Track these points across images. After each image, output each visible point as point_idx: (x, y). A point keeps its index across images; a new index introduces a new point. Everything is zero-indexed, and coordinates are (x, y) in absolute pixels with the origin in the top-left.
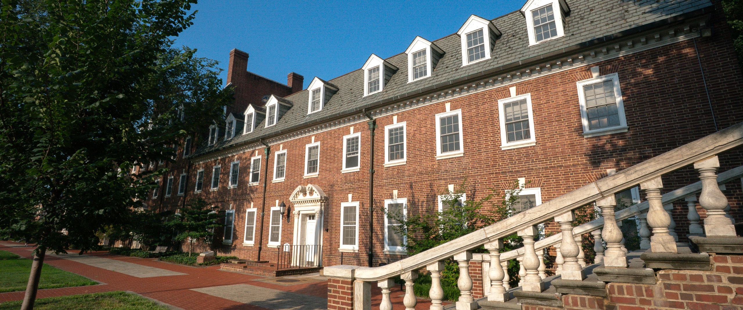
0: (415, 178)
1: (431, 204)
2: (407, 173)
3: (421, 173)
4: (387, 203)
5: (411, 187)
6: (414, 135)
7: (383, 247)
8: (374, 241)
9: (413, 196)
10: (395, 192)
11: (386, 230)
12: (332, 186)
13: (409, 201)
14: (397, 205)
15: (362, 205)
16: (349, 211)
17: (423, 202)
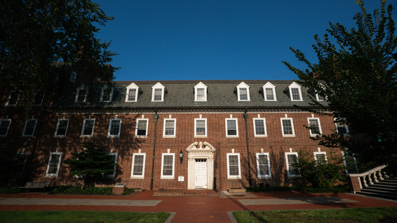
0: (273, 144)
1: (282, 155)
2: (268, 141)
3: (275, 142)
4: (257, 155)
5: (271, 148)
6: (270, 125)
7: (257, 176)
8: (251, 172)
9: (272, 152)
10: (262, 150)
11: (258, 167)
12: (219, 144)
13: (270, 154)
14: (264, 156)
15: (242, 154)
16: (233, 159)
17: (278, 155)
